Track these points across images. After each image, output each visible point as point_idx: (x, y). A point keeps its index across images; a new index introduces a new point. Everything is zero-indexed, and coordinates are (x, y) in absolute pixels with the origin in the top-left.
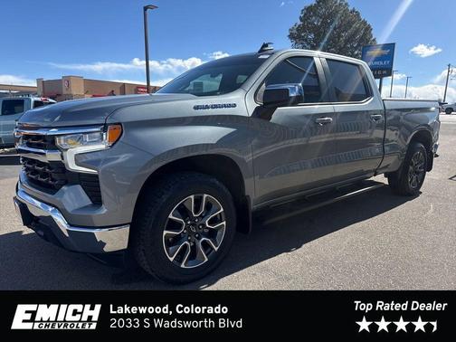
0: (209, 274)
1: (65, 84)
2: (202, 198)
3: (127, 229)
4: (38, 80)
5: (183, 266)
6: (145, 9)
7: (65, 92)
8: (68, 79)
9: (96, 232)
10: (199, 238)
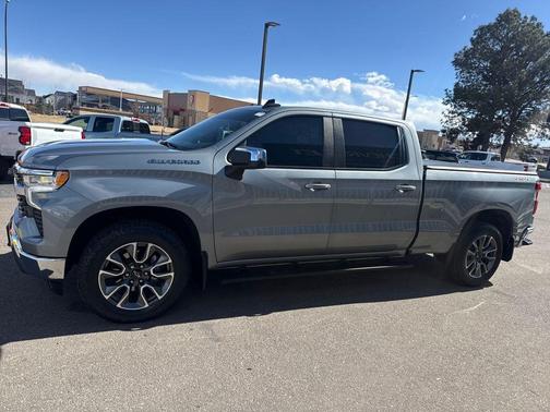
0: (148, 319)
1: (190, 99)
2: (147, 246)
3: (64, 262)
4: (165, 92)
5: (119, 306)
6: (267, 26)
7: (189, 108)
8: (193, 94)
9: (38, 260)
10: (142, 284)
